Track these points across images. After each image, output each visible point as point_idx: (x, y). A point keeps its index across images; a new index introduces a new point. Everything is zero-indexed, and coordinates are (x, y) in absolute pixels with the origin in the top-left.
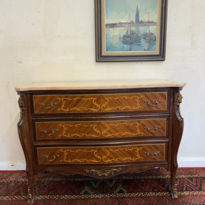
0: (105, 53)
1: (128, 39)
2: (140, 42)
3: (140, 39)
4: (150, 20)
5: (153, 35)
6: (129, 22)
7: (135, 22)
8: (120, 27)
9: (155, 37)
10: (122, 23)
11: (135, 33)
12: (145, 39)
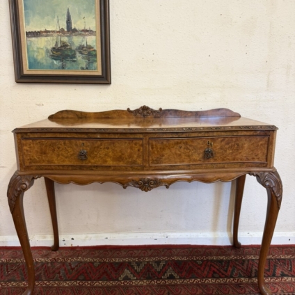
0: (27, 70)
1: (59, 53)
2: (75, 57)
3: (75, 54)
4: (87, 28)
5: (93, 48)
6: (58, 30)
7: (66, 30)
8: (47, 36)
9: (95, 51)
10: (49, 31)
11: (67, 46)
12: (81, 53)
